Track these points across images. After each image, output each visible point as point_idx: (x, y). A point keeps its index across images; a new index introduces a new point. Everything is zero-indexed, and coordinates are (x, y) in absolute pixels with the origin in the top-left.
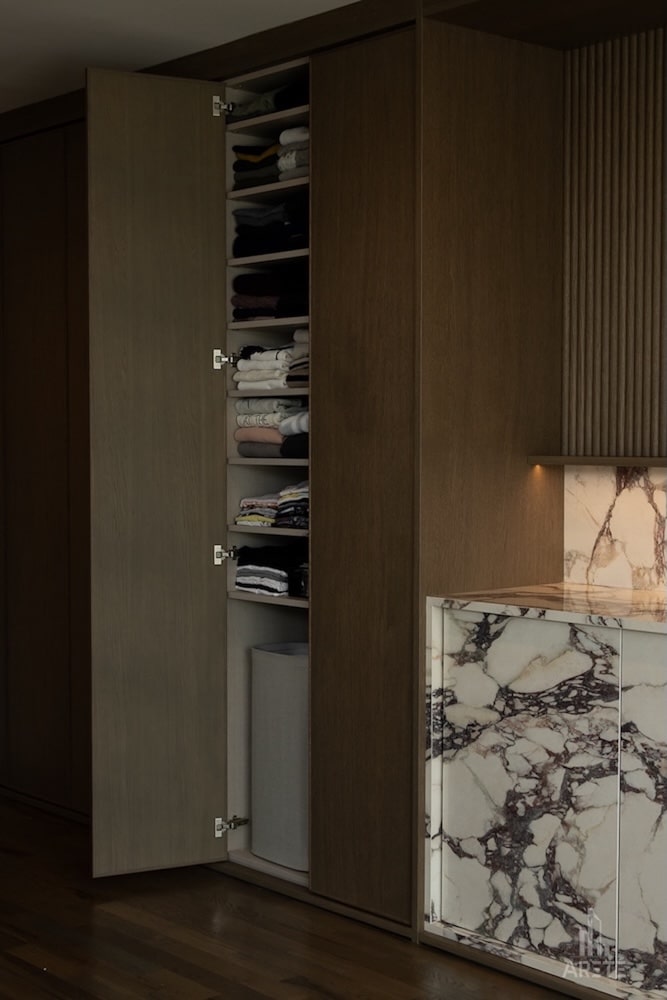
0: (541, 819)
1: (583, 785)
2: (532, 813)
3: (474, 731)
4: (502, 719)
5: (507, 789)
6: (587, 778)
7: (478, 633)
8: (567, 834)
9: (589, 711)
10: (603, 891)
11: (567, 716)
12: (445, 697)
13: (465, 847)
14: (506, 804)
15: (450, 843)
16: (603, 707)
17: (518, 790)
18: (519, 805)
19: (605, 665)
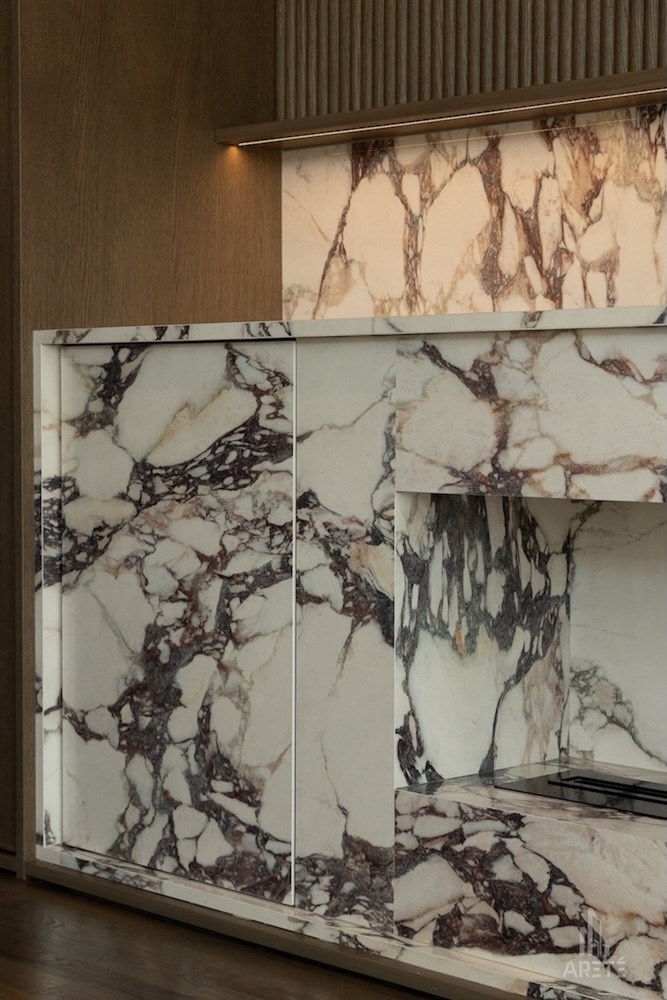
0: (190, 665)
1: (245, 602)
2: (179, 656)
3: (101, 538)
4: (139, 512)
5: (146, 624)
6: (251, 590)
7: (105, 380)
8: (225, 682)
9: (253, 481)
10: (273, 767)
11: (224, 495)
12: (64, 490)
13: (93, 724)
14: (145, 647)
15: (73, 719)
16: (271, 472)
17: (160, 622)
18: (163, 646)
19: (273, 404)
